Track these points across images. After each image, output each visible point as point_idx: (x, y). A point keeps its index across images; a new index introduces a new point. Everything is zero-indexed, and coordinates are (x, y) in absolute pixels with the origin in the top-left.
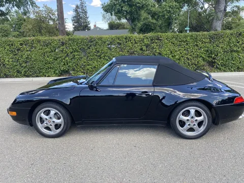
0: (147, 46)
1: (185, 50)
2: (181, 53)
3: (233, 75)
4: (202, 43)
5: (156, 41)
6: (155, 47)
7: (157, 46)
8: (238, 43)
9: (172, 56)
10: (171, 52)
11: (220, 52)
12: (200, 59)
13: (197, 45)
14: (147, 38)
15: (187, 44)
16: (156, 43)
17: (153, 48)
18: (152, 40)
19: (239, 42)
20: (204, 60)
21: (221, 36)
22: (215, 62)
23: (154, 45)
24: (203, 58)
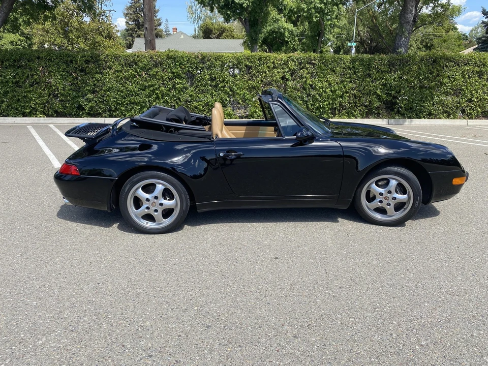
0: (293, 73)
1: (351, 82)
2: (345, 87)
3: (422, 123)
4: (378, 72)
5: (307, 66)
6: (305, 75)
7: (308, 73)
8: (431, 74)
9: (331, 91)
10: (330, 84)
11: (404, 87)
12: (374, 97)
13: (370, 76)
14: (293, 60)
15: (355, 72)
16: (307, 69)
17: (301, 77)
18: (300, 64)
19: (433, 72)
20: (379, 99)
21: (407, 63)
22: (396, 103)
23: (304, 73)
24: (378, 95)
